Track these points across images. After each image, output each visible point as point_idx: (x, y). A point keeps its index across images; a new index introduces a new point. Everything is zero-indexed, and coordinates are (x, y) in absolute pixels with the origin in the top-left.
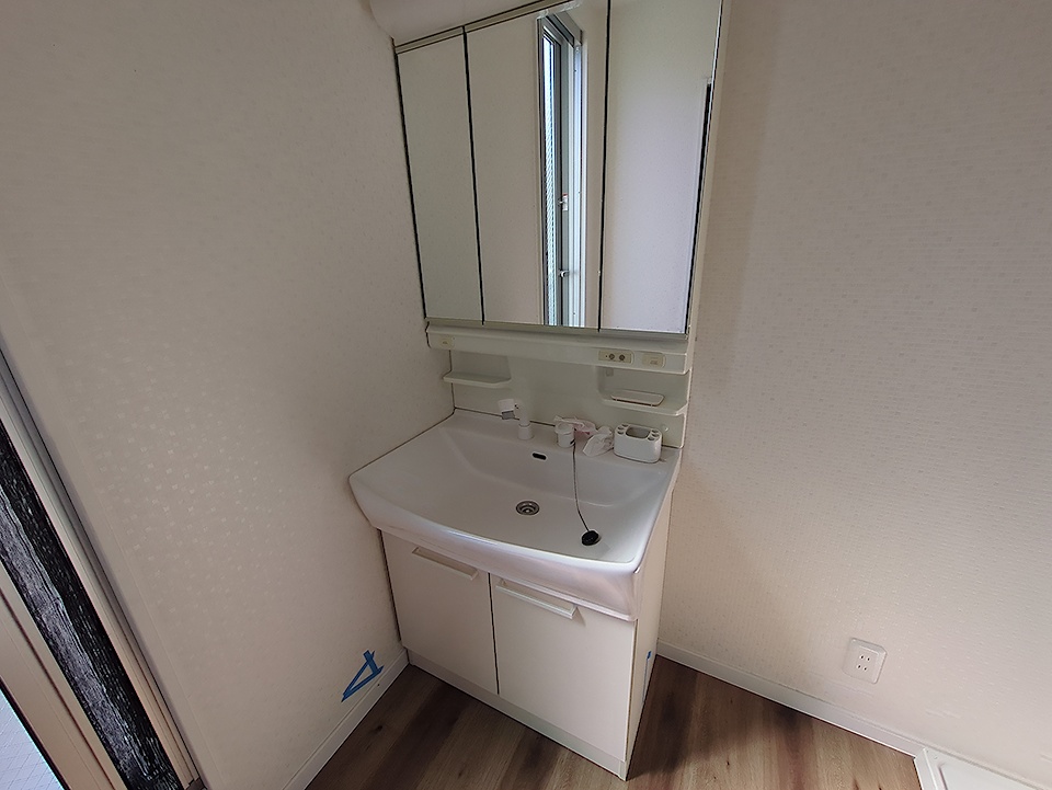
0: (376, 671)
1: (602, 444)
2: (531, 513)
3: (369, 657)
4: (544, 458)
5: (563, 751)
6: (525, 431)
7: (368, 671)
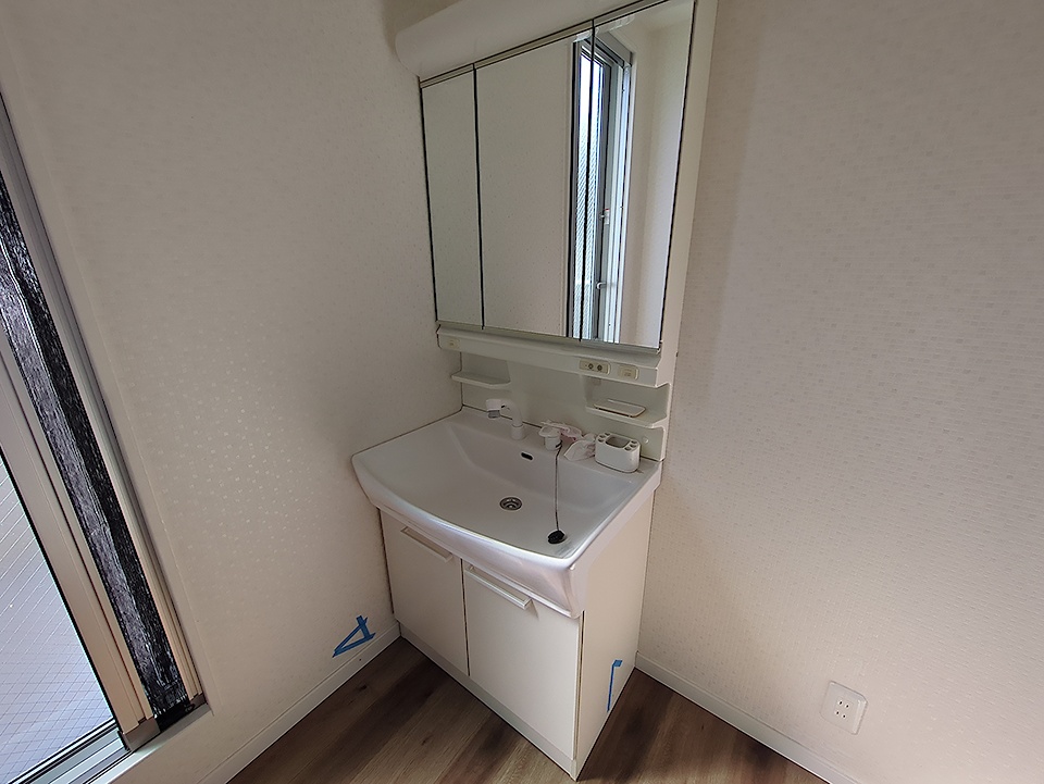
0: (368, 637)
1: (584, 450)
2: (514, 508)
3: (362, 622)
4: (530, 458)
5: (522, 740)
6: (517, 432)
7: (359, 635)
